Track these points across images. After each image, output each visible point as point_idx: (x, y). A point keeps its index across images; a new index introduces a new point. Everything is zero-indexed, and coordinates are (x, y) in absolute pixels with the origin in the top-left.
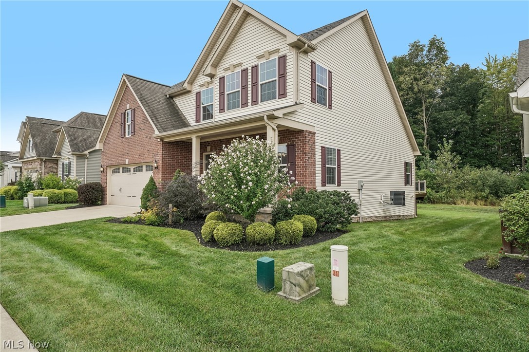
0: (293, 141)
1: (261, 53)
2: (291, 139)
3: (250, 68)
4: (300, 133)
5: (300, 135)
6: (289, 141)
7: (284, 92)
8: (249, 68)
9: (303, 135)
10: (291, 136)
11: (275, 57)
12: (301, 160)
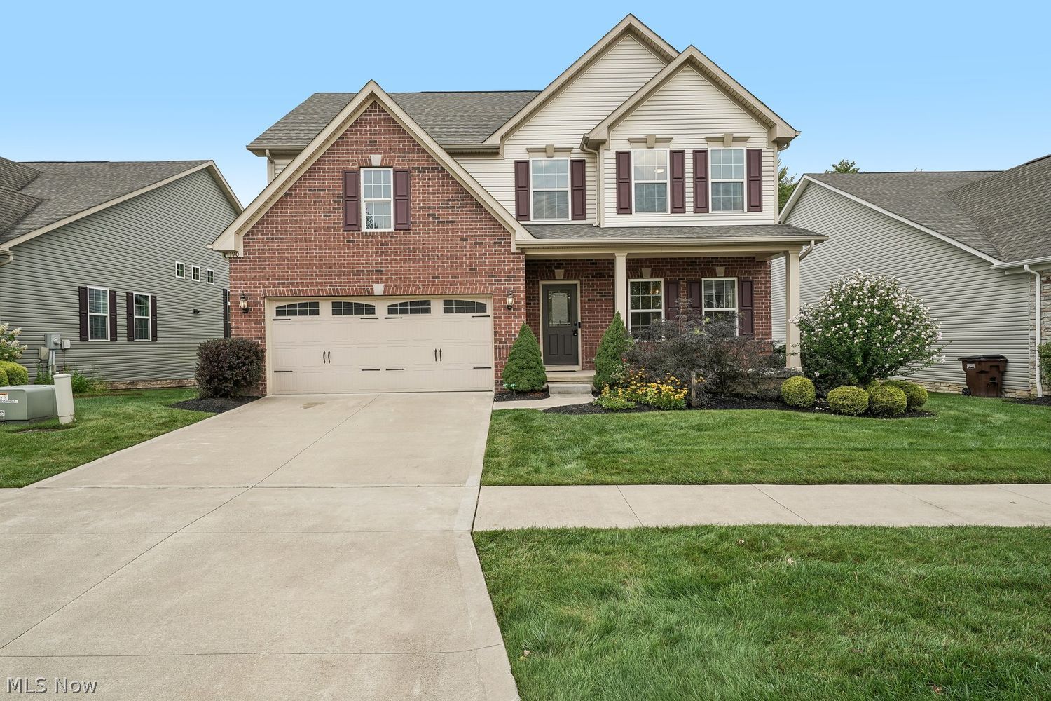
0: (748, 275)
1: (718, 133)
2: (746, 271)
3: (691, 151)
4: (763, 265)
5: (761, 268)
6: (741, 275)
7: (760, 204)
8: (687, 151)
9: (765, 268)
10: (745, 268)
11: (743, 147)
12: (763, 303)
